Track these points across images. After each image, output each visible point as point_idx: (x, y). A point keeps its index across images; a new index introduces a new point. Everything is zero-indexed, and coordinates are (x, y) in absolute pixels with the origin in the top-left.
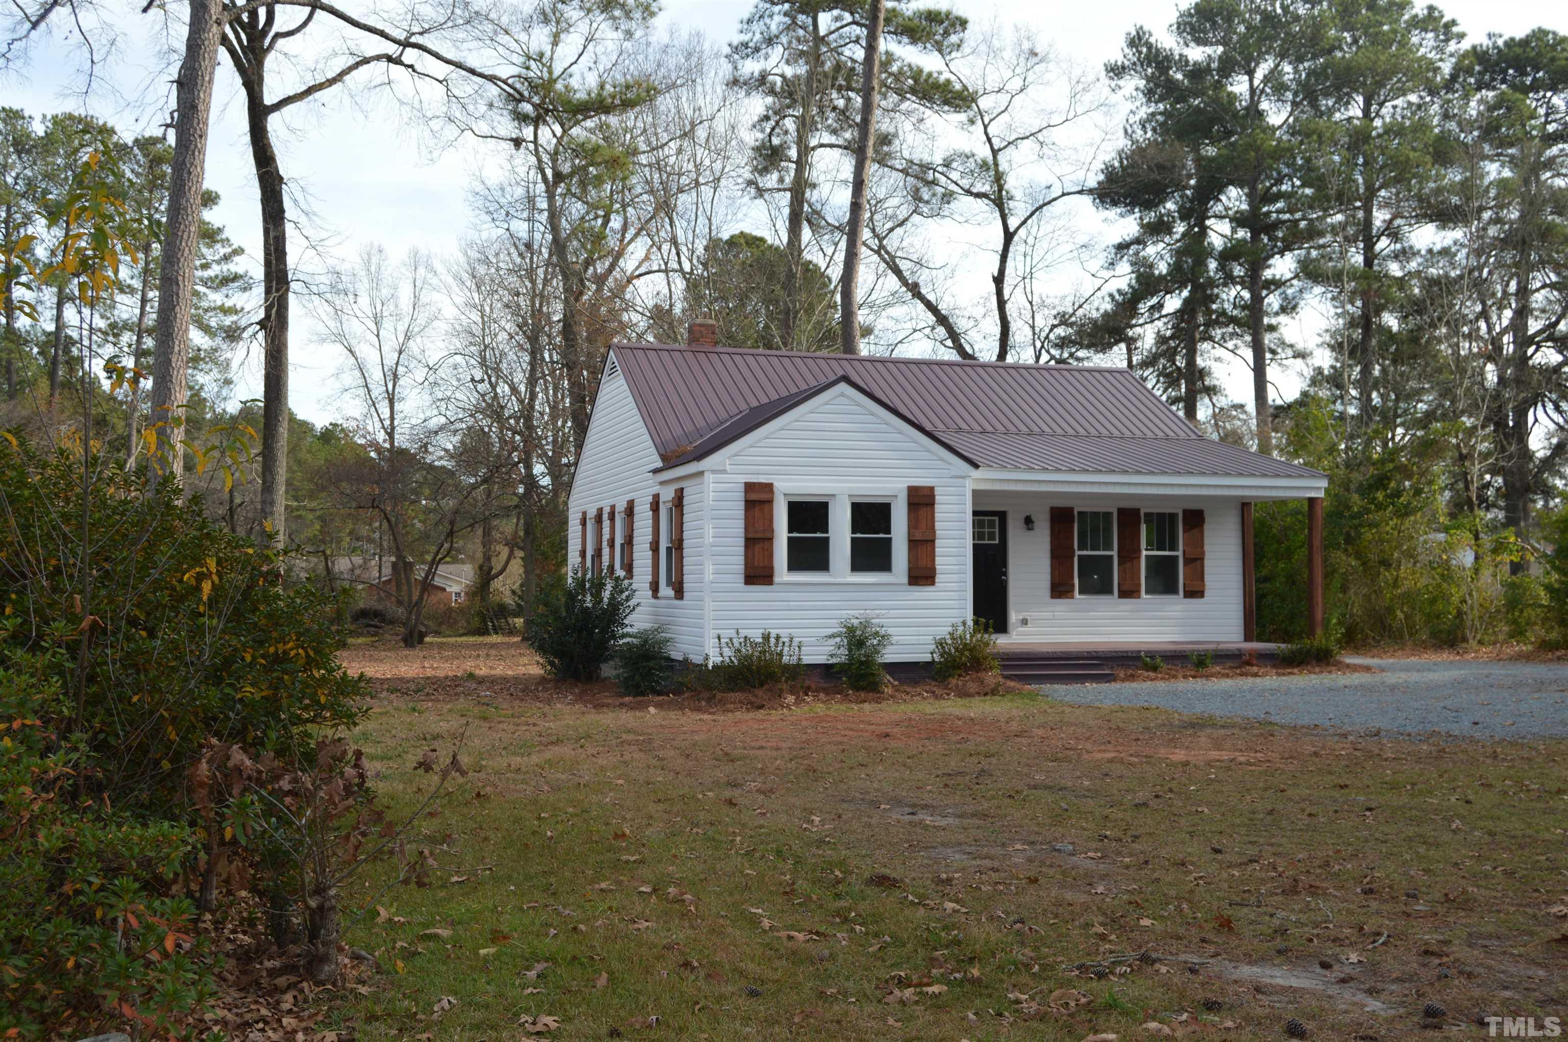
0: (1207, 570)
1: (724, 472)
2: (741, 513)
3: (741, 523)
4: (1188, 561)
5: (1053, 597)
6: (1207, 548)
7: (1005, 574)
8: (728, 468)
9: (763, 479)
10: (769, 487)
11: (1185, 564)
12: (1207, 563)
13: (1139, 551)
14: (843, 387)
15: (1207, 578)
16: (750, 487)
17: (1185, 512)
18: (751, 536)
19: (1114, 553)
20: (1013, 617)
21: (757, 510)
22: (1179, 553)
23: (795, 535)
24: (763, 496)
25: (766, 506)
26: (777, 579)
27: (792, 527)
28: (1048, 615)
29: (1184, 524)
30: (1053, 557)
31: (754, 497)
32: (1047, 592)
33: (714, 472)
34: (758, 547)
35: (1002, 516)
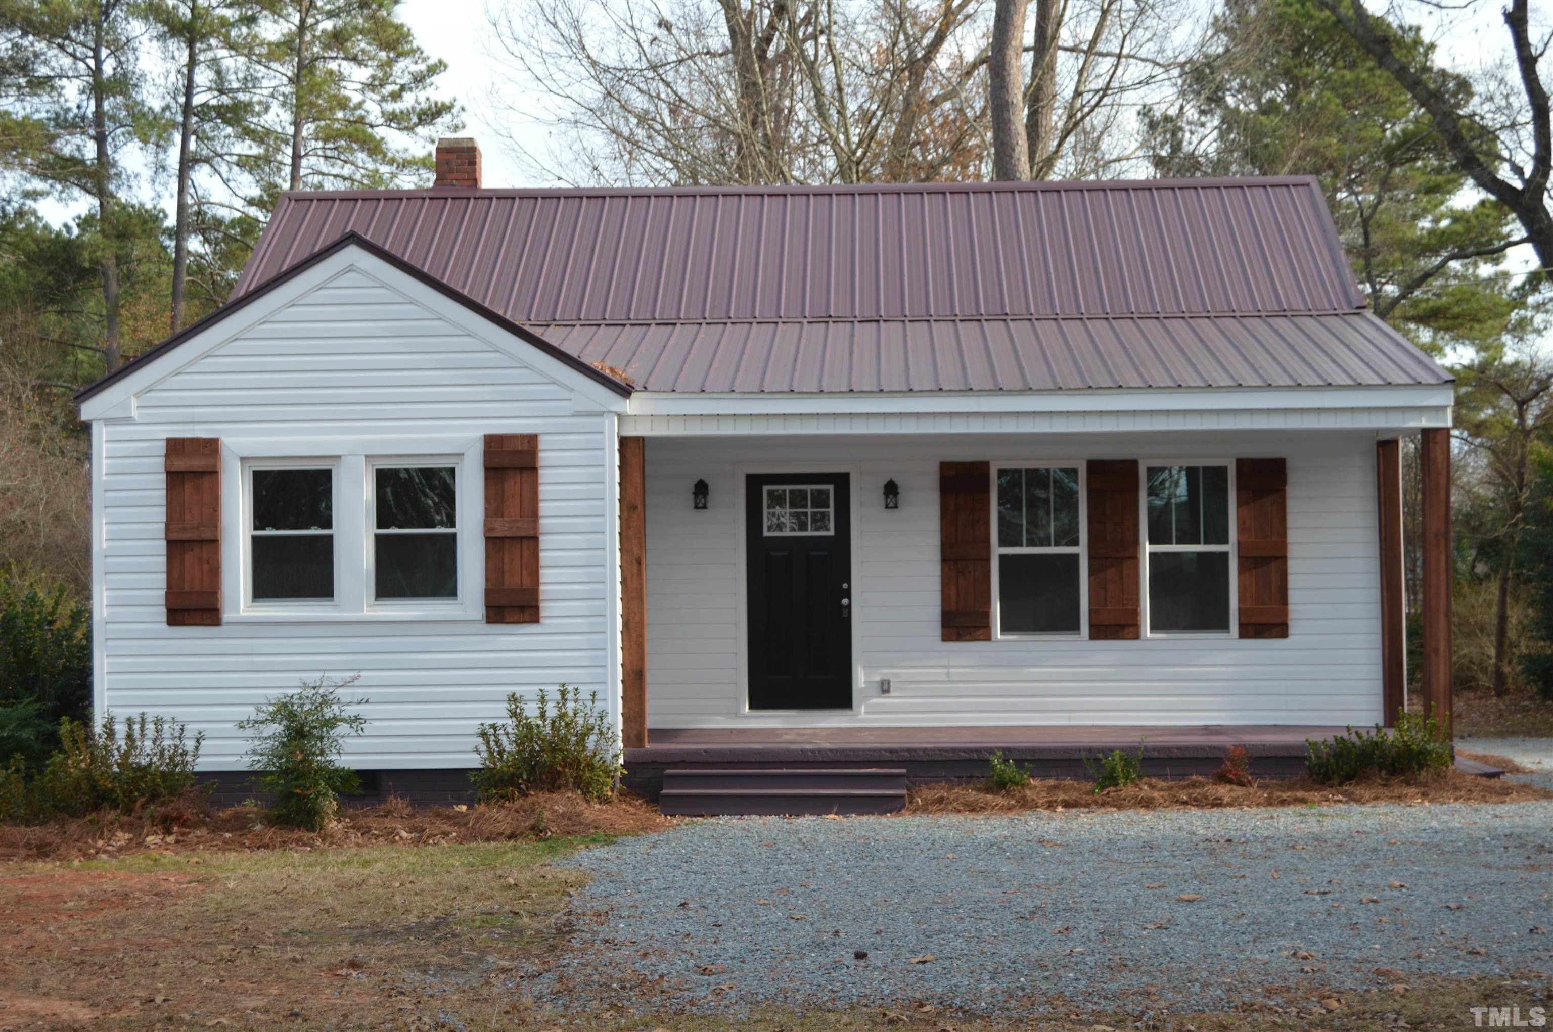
0: (1293, 581)
1: (128, 421)
2: (160, 495)
3: (160, 514)
4: (1247, 562)
5: (946, 638)
6: (1293, 536)
7: (848, 594)
8: (135, 413)
9: (201, 431)
10: (211, 447)
11: (1241, 571)
12: (1293, 566)
13: (1135, 543)
14: (352, 254)
15: (1293, 596)
16: (175, 447)
17: (1240, 463)
18: (174, 536)
19: (1082, 550)
20: (861, 678)
21: (188, 487)
22: (1231, 548)
23: (269, 532)
24: (197, 463)
25: (206, 482)
26: (227, 615)
27: (261, 518)
28: (938, 673)
29: (1240, 489)
30: (945, 560)
31: (181, 465)
32: (936, 630)
33: (109, 421)
34: (190, 558)
35: (841, 481)
